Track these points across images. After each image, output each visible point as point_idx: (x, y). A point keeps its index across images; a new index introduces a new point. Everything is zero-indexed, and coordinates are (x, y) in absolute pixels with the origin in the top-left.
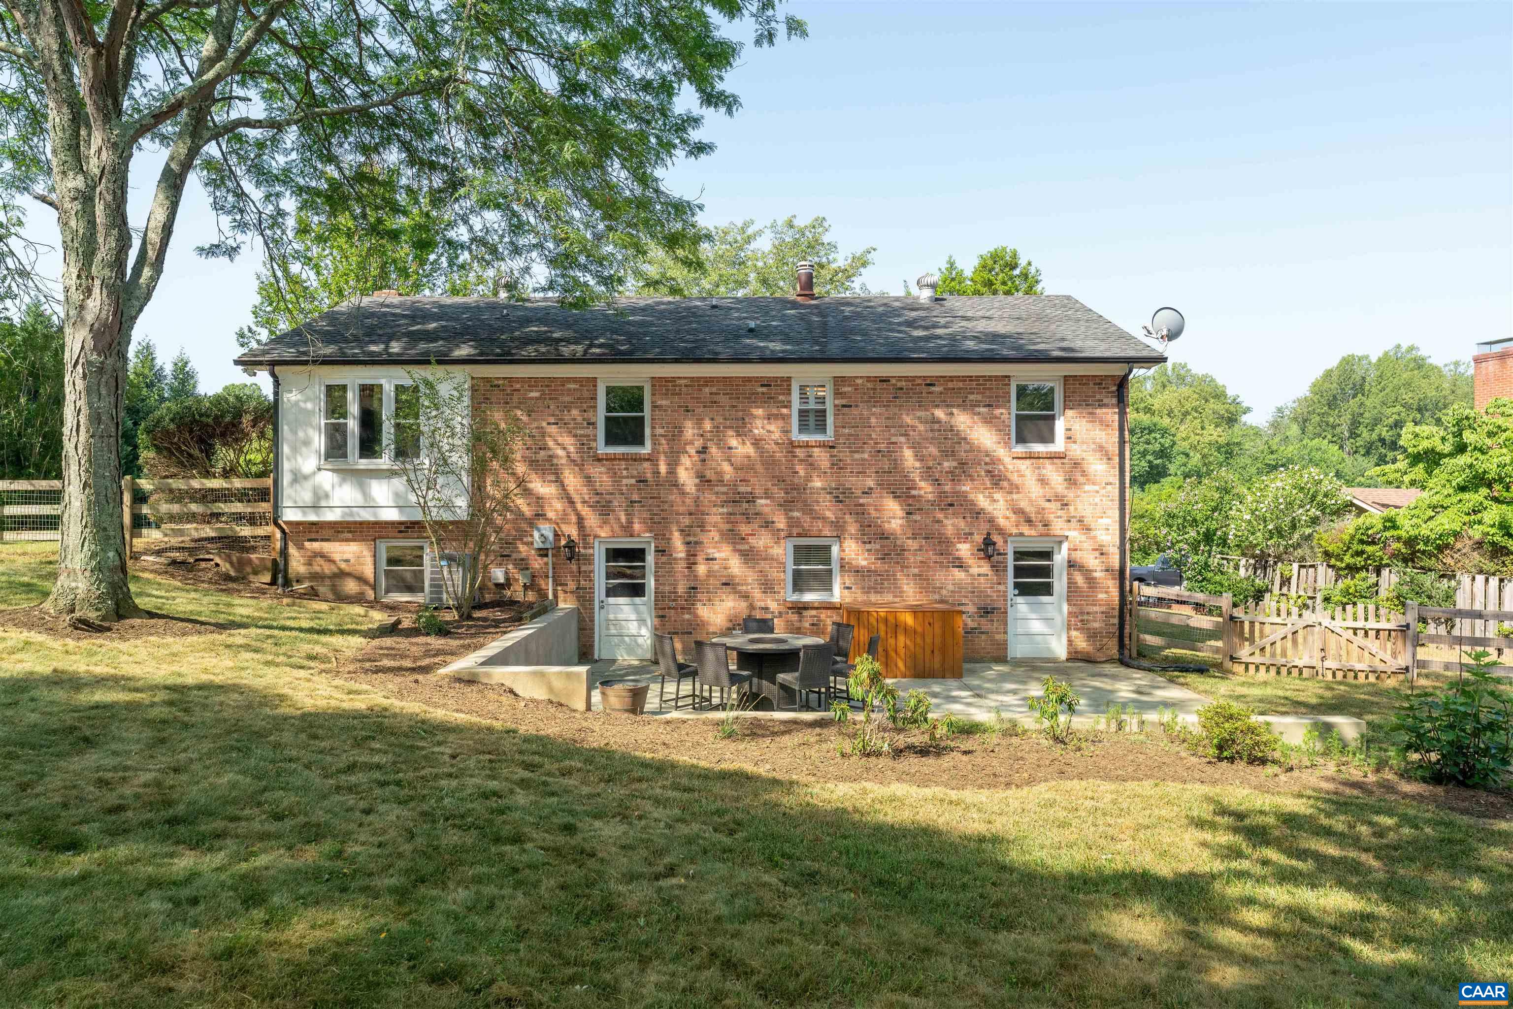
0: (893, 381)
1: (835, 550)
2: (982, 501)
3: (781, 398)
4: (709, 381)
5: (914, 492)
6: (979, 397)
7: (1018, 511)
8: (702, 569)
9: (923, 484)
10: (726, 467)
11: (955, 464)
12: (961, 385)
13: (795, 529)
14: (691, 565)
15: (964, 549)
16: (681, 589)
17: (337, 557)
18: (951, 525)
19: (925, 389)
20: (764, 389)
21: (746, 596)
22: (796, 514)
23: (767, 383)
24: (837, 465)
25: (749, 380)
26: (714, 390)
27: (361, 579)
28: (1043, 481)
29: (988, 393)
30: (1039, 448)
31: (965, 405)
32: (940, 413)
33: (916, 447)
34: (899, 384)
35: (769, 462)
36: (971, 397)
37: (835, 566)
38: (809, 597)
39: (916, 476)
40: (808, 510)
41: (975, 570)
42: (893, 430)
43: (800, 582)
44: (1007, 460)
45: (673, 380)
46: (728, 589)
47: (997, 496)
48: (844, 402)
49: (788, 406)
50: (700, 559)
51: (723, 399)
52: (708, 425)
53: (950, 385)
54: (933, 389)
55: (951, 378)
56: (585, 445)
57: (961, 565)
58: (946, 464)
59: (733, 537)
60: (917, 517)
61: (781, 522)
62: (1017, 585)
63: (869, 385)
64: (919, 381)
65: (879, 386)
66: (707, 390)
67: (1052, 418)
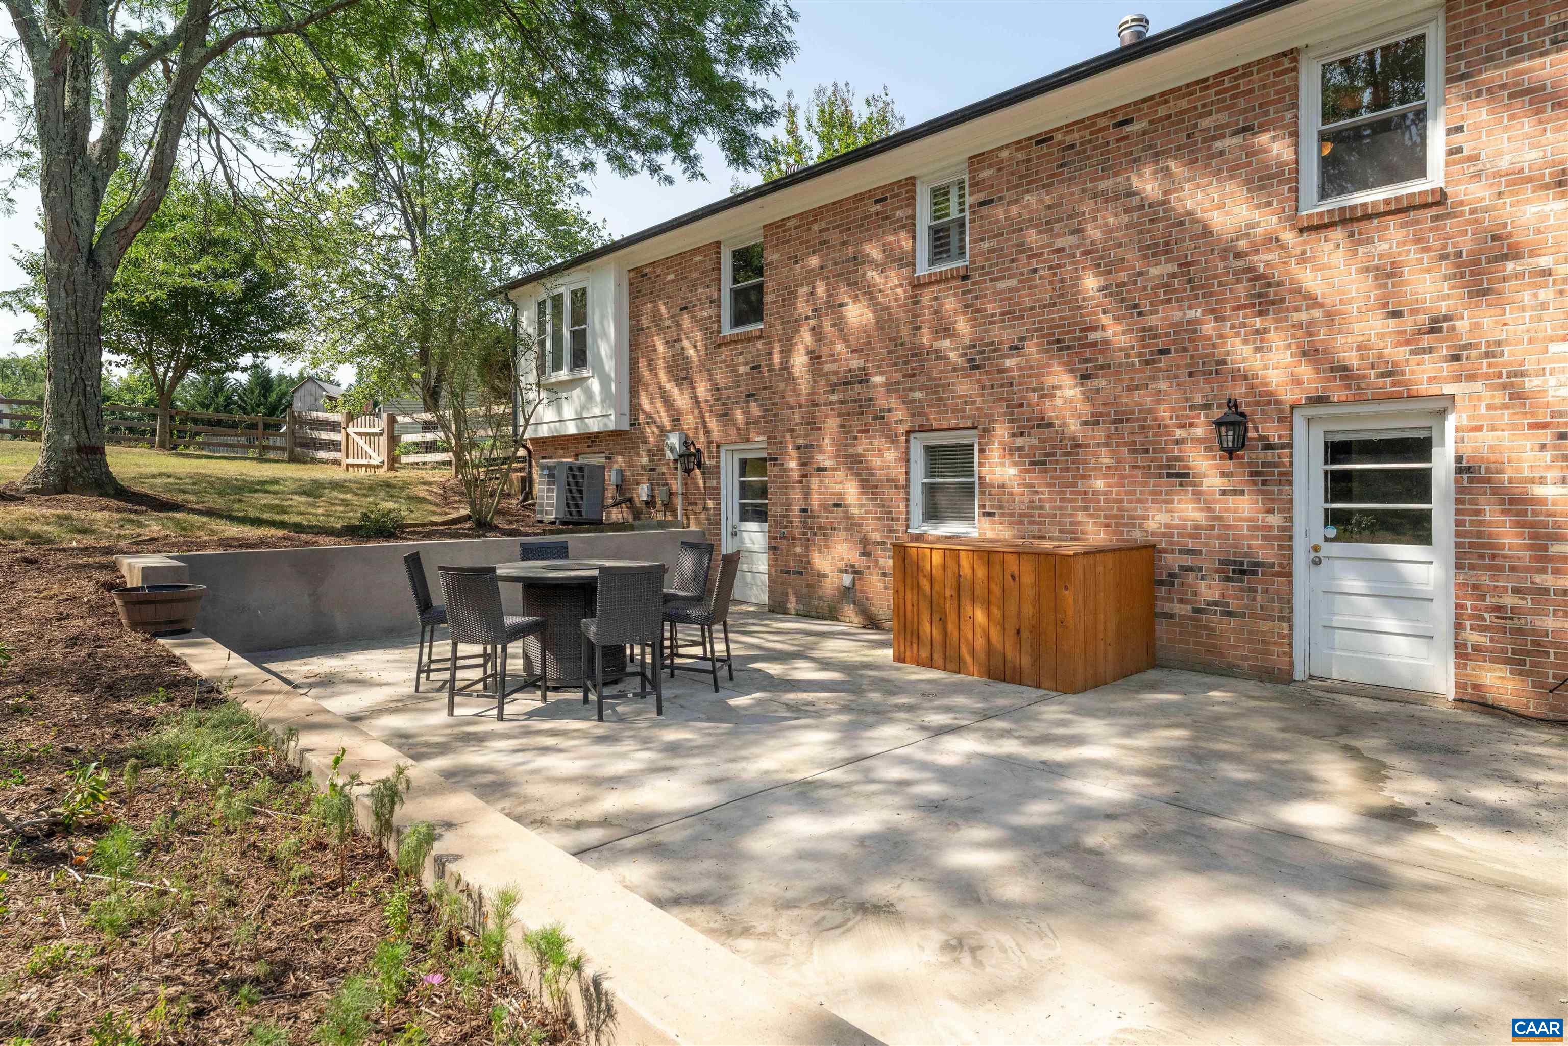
0: (1059, 137)
1: (976, 451)
3: (899, 214)
4: (818, 214)
5: (1093, 336)
6: (1223, 117)
8: (814, 484)
9: (1106, 320)
11: (1171, 268)
12: (1184, 104)
13: (920, 423)
14: (802, 478)
15: (1193, 441)
16: (793, 513)
19: (1112, 135)
20: (879, 207)
21: (859, 524)
22: (918, 395)
23: (880, 196)
24: (973, 307)
25: (860, 197)
26: (823, 225)
29: (1242, 103)
32: (1142, 179)
34: (1068, 140)
36: (1205, 123)
37: (976, 481)
38: (942, 530)
39: (1097, 306)
40: (934, 388)
41: (1211, 483)
42: (1057, 226)
43: (933, 503)
44: (1286, 238)
45: (781, 224)
46: (838, 513)
48: (981, 196)
49: (910, 226)
50: (812, 468)
51: (834, 236)
53: (1162, 111)
54: (1129, 128)
55: (1165, 97)
56: (710, 330)
58: (1154, 271)
60: (1101, 383)
61: (898, 411)
62: (1333, 518)
63: (1021, 156)
64: (1102, 122)
65: (1036, 152)
66: (816, 227)
67: (1421, 115)
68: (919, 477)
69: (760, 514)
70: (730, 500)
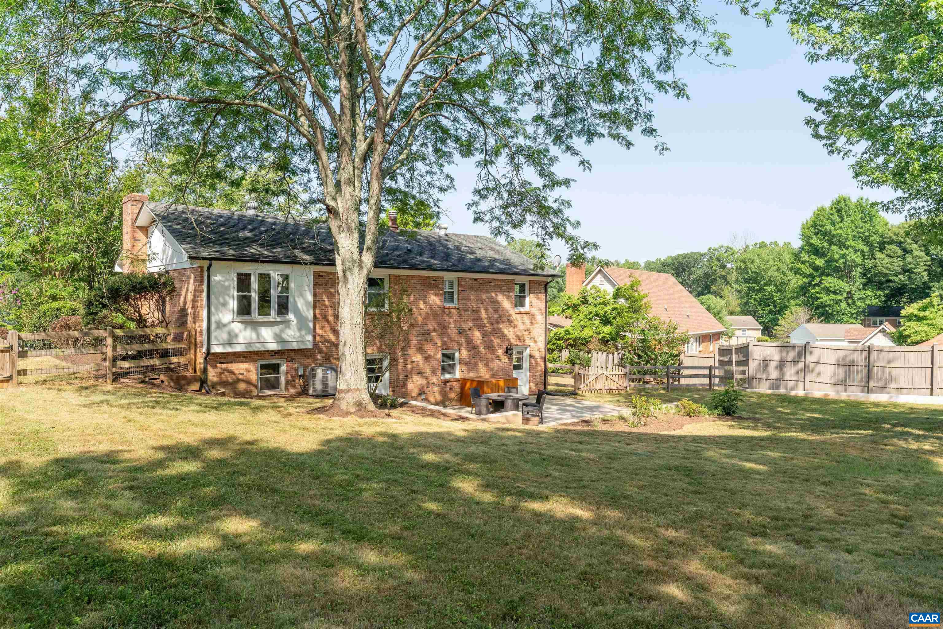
0: (479, 281)
1: (457, 355)
2: (506, 331)
3: (440, 286)
4: (413, 277)
5: (485, 328)
6: (505, 288)
7: (517, 336)
8: (409, 367)
9: (488, 325)
10: (419, 318)
11: (498, 316)
12: (500, 283)
13: (445, 346)
14: (405, 365)
15: (500, 352)
16: (401, 377)
17: (237, 372)
18: (496, 341)
19: (489, 284)
20: (434, 282)
21: (426, 378)
22: (445, 339)
23: (435, 279)
25: (428, 277)
26: (415, 282)
27: (249, 382)
28: (523, 323)
29: (508, 287)
30: (521, 309)
31: (501, 291)
32: (493, 294)
33: (486, 309)
35: (435, 316)
36: (503, 288)
38: (447, 376)
39: (485, 321)
40: (449, 337)
41: (503, 361)
42: (478, 302)
43: (444, 369)
44: (513, 314)
45: (399, 276)
46: (420, 376)
47: (511, 329)
48: (460, 289)
49: (442, 290)
50: (409, 362)
51: (419, 286)
52: (412, 298)
53: (497, 283)
54: (491, 284)
55: (497, 280)
57: (499, 359)
58: (495, 316)
59: (421, 350)
60: (485, 339)
61: (439, 344)
63: (471, 282)
64: (487, 281)
65: (474, 282)
66: (412, 281)
67: (524, 297)
68: (441, 363)
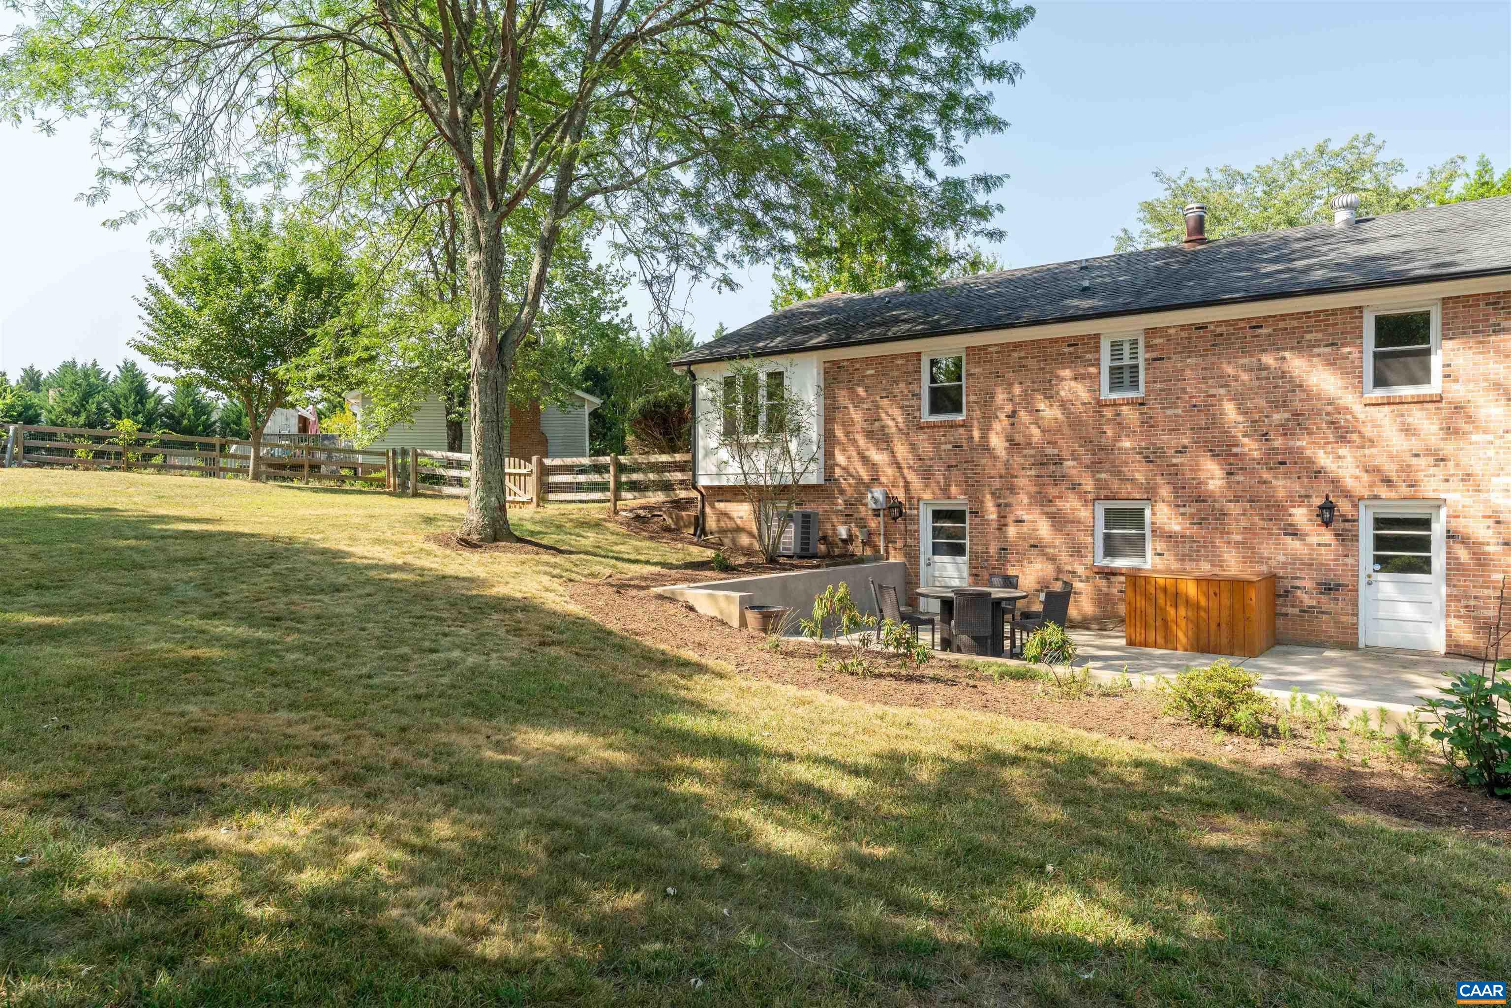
0: (1212, 327)
1: (1148, 513)
2: (1323, 459)
3: (1089, 356)
4: (1017, 346)
5: (1235, 450)
6: (1320, 336)
7: (1371, 470)
8: (1012, 531)
9: (1246, 440)
10: (1035, 431)
11: (1287, 415)
12: (1295, 323)
13: (1104, 493)
14: (1002, 526)
15: (1300, 515)
16: (993, 550)
17: (735, 515)
18: (1281, 486)
19: (1249, 333)
20: (1071, 349)
21: (1053, 559)
22: (1103, 476)
23: (1073, 342)
24: (1148, 423)
25: (1056, 341)
26: (1023, 354)
27: (750, 534)
28: (1408, 430)
29: (1331, 330)
30: (1407, 391)
31: (1302, 347)
32: (1268, 359)
33: (1239, 399)
34: (1219, 330)
35: (1074, 422)
36: (1308, 337)
37: (1148, 532)
38: (1120, 563)
39: (1238, 433)
40: (1117, 472)
41: (1314, 539)
42: (1210, 381)
43: (1111, 548)
44: (1358, 409)
45: (983, 348)
46: (1035, 551)
47: (1342, 451)
48: (1155, 355)
49: (1097, 363)
50: (1010, 520)
51: (1032, 363)
52: (1017, 390)
53: (1281, 325)
54: (1259, 331)
55: (1283, 317)
56: (911, 414)
57: (1295, 533)
58: (1276, 417)
59: (1042, 500)
60: (1240, 478)
61: (1088, 485)
62: (1378, 560)
63: (1184, 334)
64: (1242, 325)
65: (1195, 334)
66: (1016, 355)
67: (1426, 352)
68: (1100, 530)
69: (957, 550)
70: (926, 540)
